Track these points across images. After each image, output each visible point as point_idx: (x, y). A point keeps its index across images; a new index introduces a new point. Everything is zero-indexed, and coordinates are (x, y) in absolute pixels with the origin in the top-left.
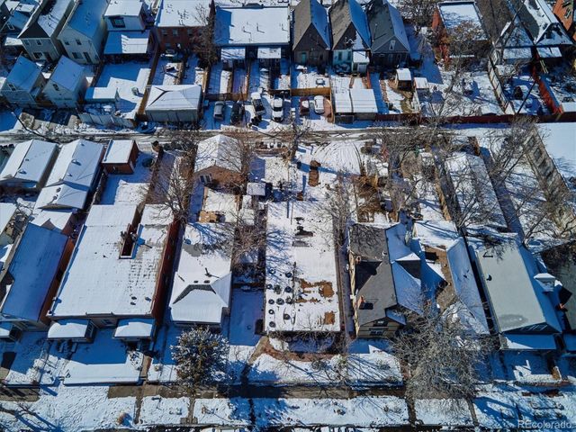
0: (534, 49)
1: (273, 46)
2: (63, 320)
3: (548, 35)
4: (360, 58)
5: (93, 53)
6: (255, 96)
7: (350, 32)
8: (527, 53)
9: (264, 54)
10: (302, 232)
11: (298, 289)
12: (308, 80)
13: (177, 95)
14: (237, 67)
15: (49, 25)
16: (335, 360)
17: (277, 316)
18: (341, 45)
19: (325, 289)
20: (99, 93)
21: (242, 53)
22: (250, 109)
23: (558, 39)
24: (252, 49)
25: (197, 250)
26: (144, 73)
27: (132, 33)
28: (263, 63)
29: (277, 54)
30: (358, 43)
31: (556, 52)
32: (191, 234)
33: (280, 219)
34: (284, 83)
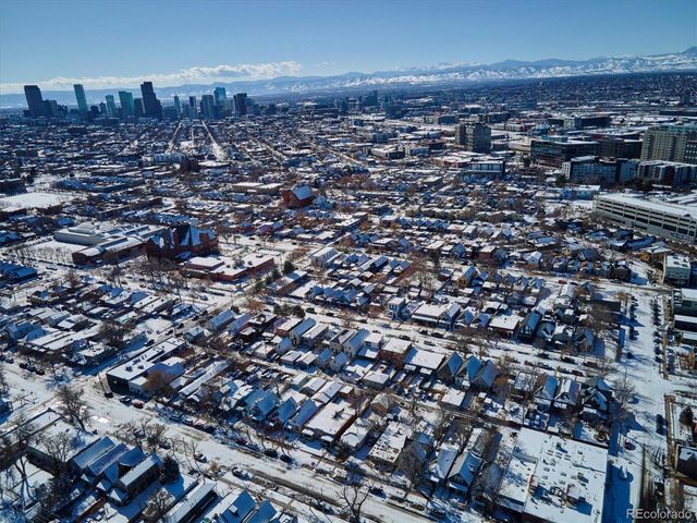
0: (553, 402)
1: (429, 369)
2: (308, 428)
3: (562, 397)
4: (466, 383)
5: (354, 353)
6: (411, 386)
7: (464, 371)
8: (549, 403)
9: (423, 371)
10: (399, 433)
11: (387, 447)
12: (439, 387)
13: (378, 376)
14: (410, 373)
15: (342, 339)
16: (389, 474)
17: (375, 452)
18: (459, 376)
19: (396, 451)
20: (349, 368)
21: (414, 368)
22: (406, 391)
23: (567, 400)
24: (419, 368)
25: (358, 425)
26: (371, 366)
27: (372, 349)
28: (422, 375)
29: (429, 372)
30: (467, 377)
31: (564, 406)
32: (359, 421)
33: (393, 427)
34: (427, 385)
